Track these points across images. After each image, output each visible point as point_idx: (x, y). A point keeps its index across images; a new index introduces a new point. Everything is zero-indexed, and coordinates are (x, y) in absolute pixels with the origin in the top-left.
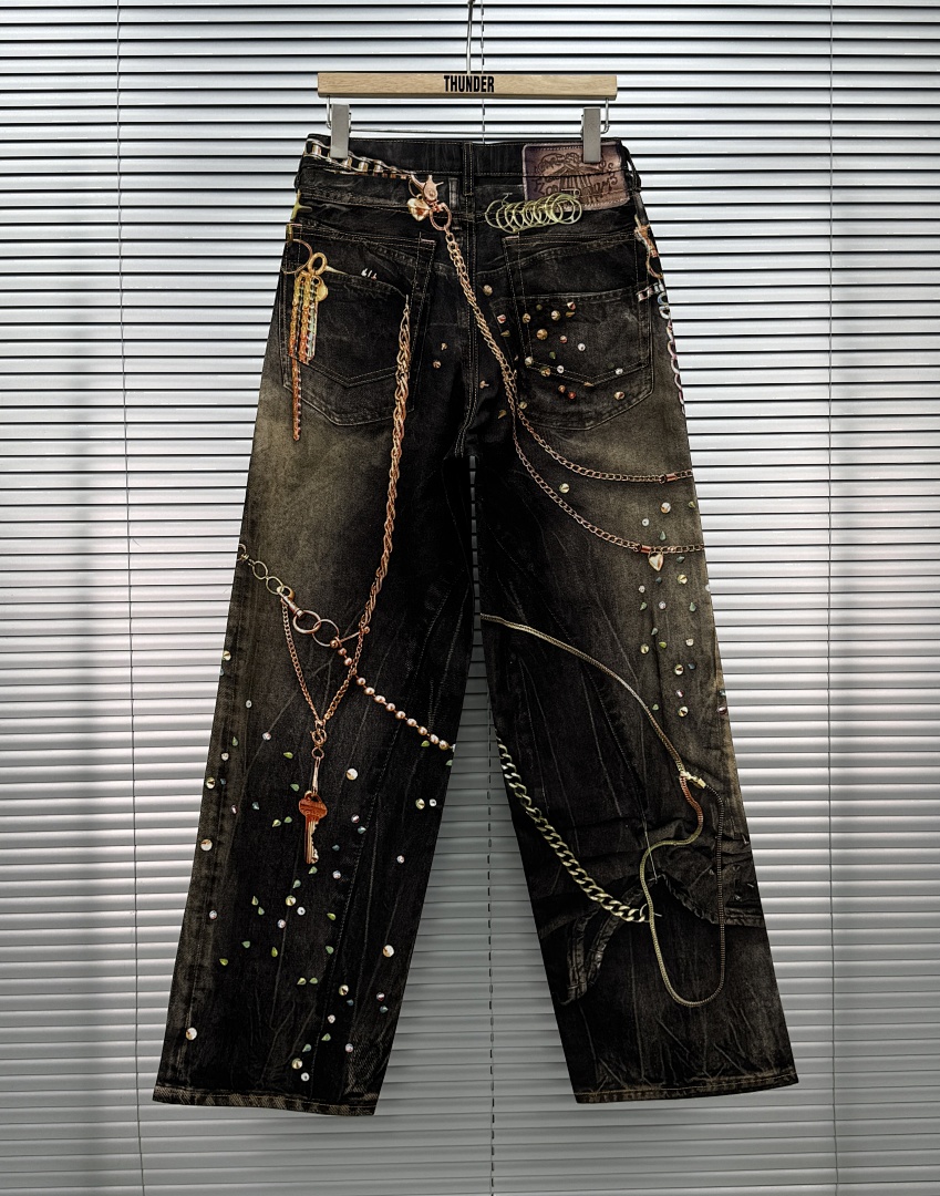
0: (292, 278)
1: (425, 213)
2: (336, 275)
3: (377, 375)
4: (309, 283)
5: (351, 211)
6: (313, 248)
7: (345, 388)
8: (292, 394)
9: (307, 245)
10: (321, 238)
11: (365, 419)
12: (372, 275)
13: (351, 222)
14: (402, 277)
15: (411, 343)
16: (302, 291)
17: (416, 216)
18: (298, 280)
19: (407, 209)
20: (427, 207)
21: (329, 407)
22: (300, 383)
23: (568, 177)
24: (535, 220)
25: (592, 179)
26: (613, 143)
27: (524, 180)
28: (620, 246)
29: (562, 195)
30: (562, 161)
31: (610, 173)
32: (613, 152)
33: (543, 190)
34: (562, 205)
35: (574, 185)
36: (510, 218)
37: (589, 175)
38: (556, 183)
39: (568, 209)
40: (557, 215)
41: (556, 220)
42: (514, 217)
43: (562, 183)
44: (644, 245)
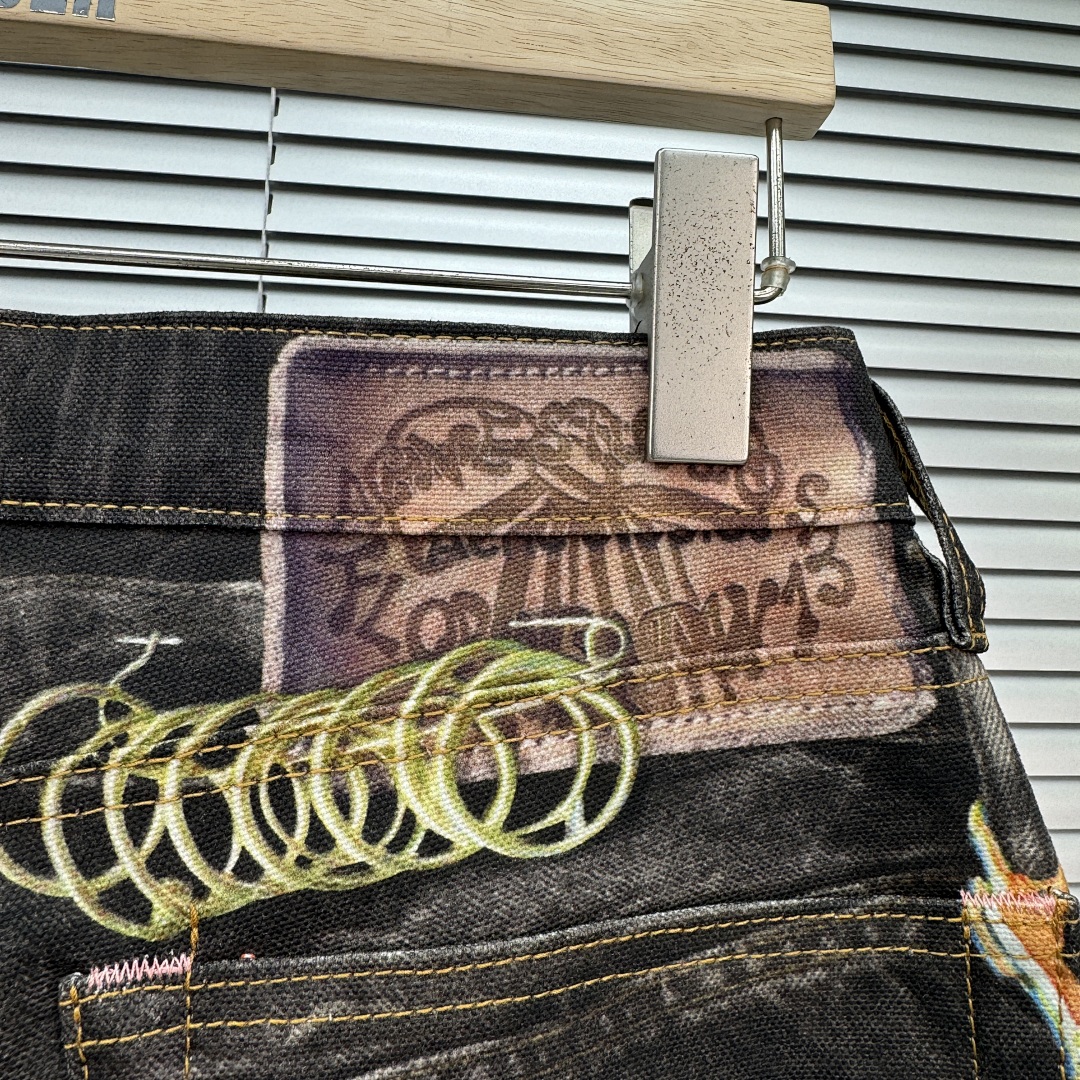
23: (554, 543)
24: (320, 839)
25: (702, 563)
26: (822, 359)
27: (272, 554)
29: (514, 660)
30: (519, 449)
33: (392, 625)
34: (508, 728)
35: (588, 597)
36: (137, 823)
37: (680, 537)
38: (481, 576)
39: (548, 754)
40: (476, 797)
41: (467, 836)
42: (168, 817)
43: (514, 580)
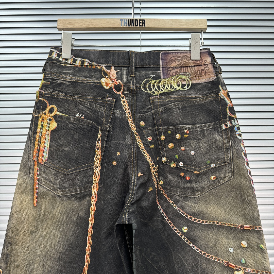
0: (37, 118)
1: (110, 85)
2: (62, 117)
3: (83, 168)
4: (46, 120)
5: (72, 84)
6: (49, 103)
7: (65, 175)
8: (34, 180)
9: (46, 101)
10: (54, 98)
11: (76, 191)
12: (82, 116)
13: (71, 90)
14: (97, 117)
15: (102, 151)
16: (42, 125)
17: (105, 87)
18: (40, 119)
19: (101, 83)
20: (111, 82)
21: (55, 186)
22: (38, 175)
23: (184, 67)
24: (167, 88)
25: (196, 68)
26: (207, 50)
27: (161, 69)
28: (211, 101)
29: (181, 76)
30: (180, 60)
31: (205, 65)
32: (207, 55)
33: (171, 74)
34: (181, 81)
35: (187, 71)
36: (154, 88)
37: (194, 66)
38: (178, 70)
39: (184, 83)
40: (179, 86)
41: (178, 88)
42: (156, 87)
43: (181, 70)
44: (225, 100)
